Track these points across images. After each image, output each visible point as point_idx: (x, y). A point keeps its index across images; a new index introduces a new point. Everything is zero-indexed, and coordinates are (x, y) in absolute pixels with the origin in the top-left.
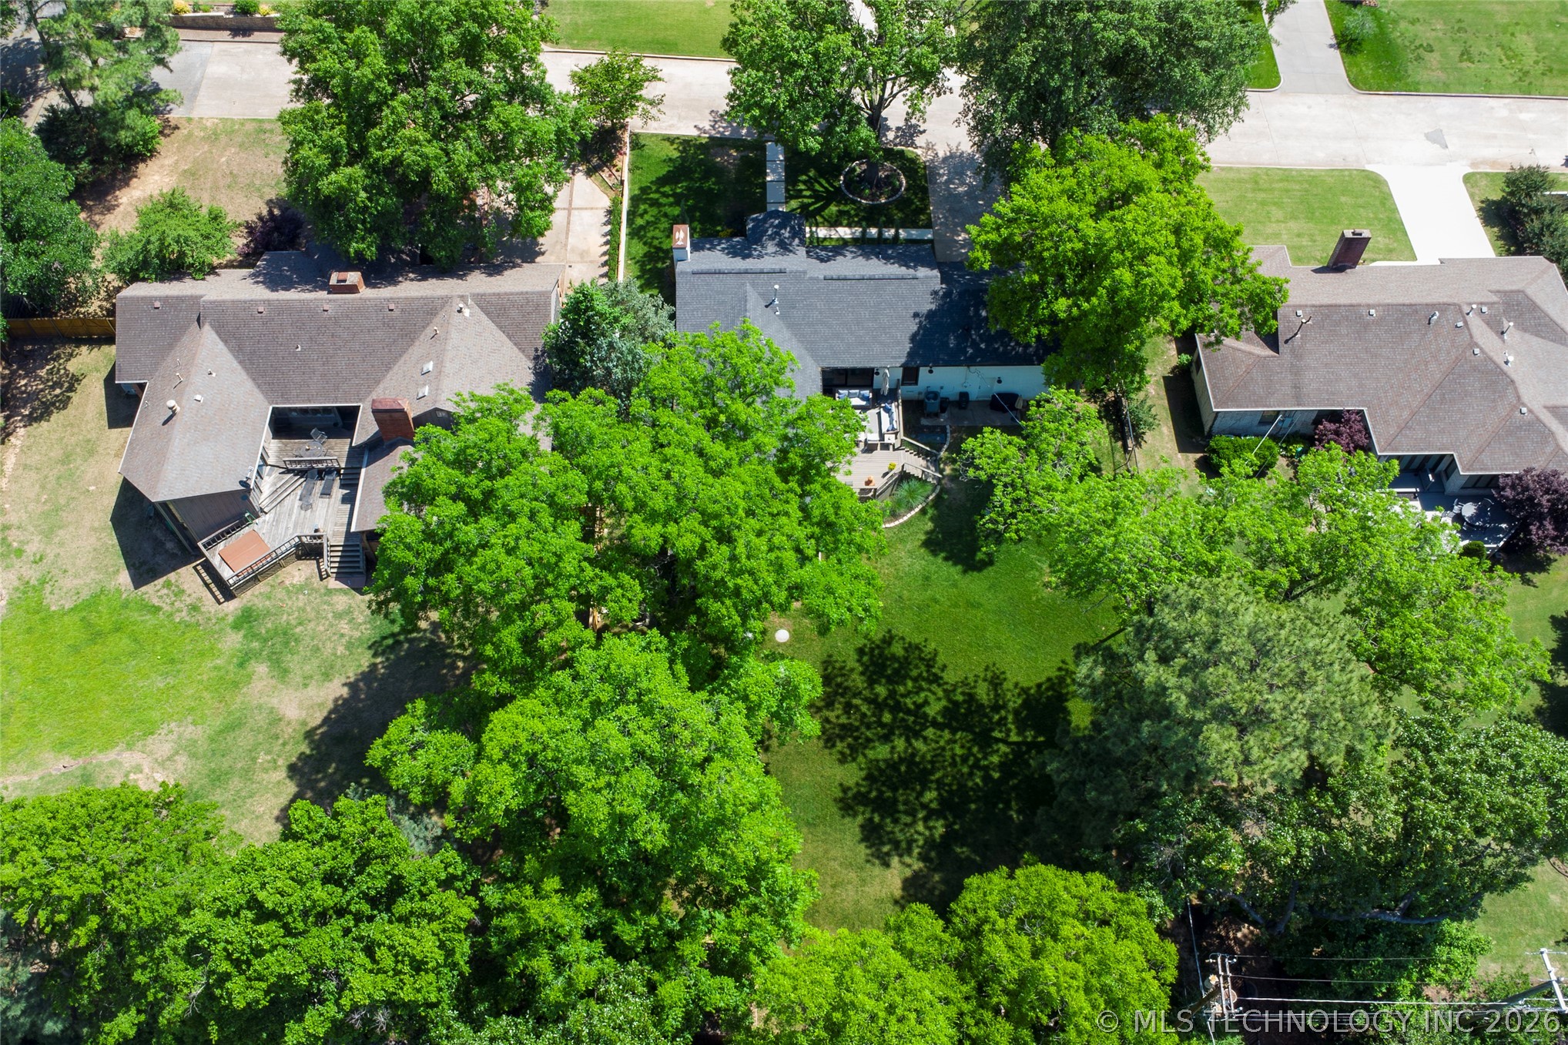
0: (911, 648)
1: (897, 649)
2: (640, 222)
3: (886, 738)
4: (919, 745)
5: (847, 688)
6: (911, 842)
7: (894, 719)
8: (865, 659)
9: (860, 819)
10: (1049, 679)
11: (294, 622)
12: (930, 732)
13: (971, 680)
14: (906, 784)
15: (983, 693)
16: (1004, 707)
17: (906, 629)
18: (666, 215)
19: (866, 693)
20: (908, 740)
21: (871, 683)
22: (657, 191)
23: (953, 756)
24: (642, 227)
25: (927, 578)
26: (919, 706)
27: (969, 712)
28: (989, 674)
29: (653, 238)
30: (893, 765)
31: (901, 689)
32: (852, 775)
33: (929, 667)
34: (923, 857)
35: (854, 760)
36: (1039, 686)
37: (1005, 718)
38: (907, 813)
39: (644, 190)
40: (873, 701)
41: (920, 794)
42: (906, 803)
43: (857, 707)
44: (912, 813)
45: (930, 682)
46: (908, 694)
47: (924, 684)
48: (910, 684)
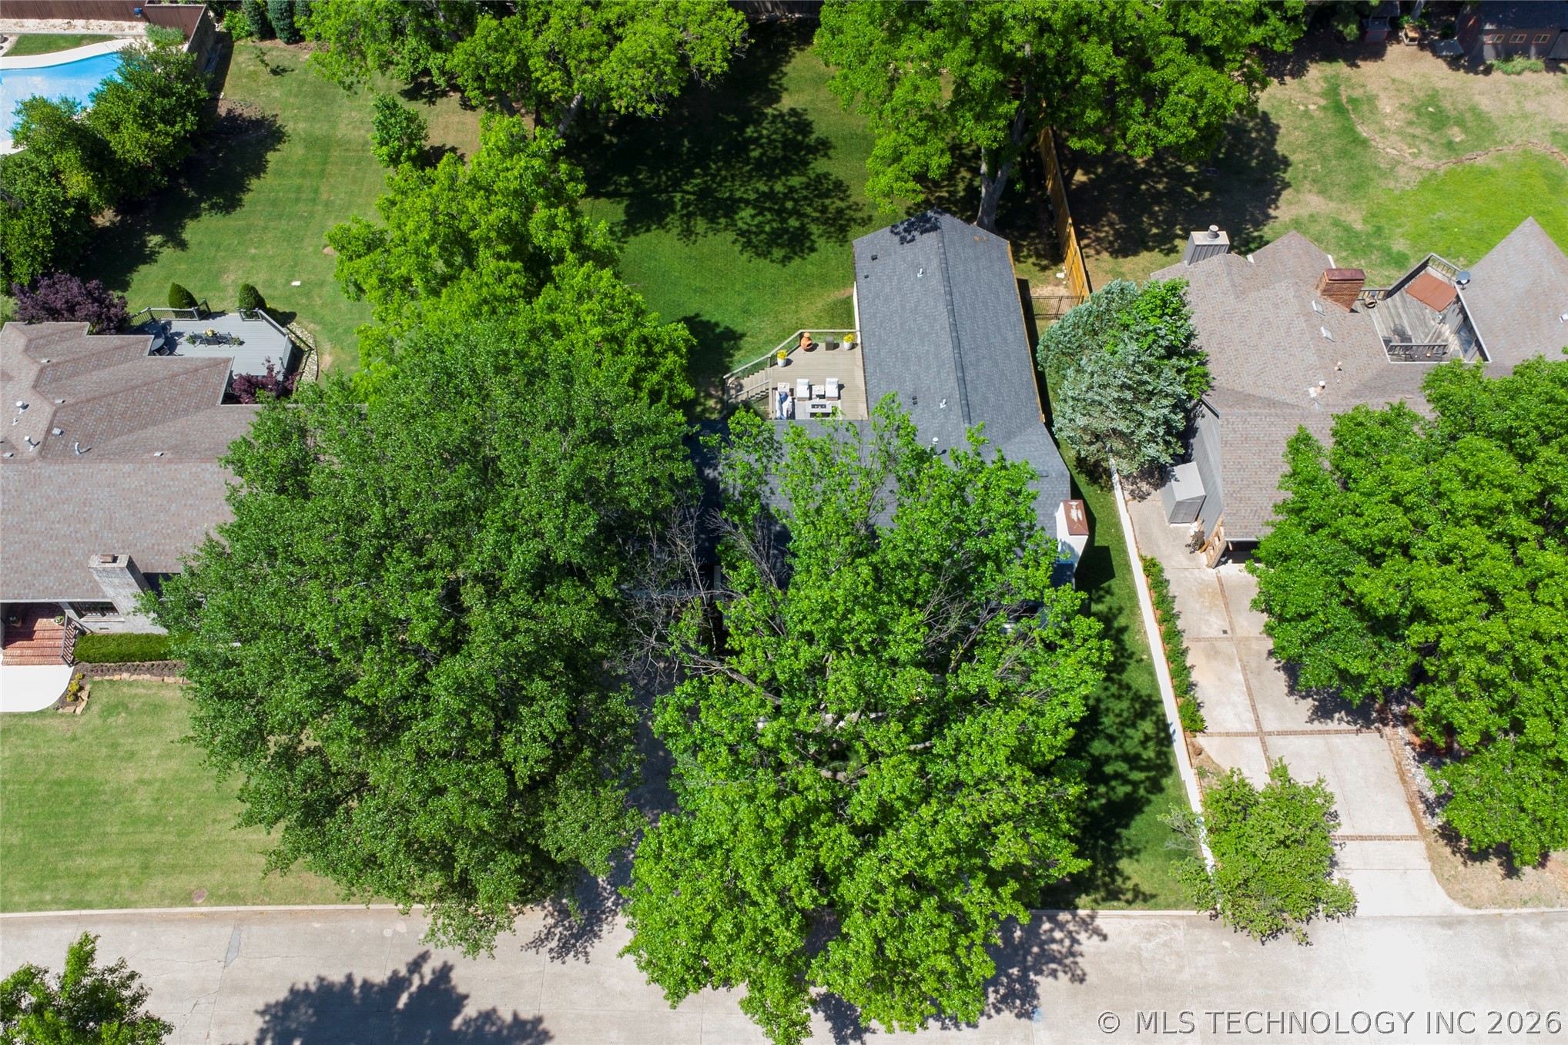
0: (765, 254)
1: (778, 253)
2: (1147, 726)
3: (792, 189)
4: (764, 188)
5: (824, 224)
6: (773, 122)
7: (783, 204)
8: (808, 244)
9: (813, 137)
10: (636, 235)
11: (1351, 259)
12: (753, 196)
13: (710, 234)
14: (776, 161)
15: (701, 225)
16: (682, 216)
17: (768, 269)
18: (1112, 739)
19: (806, 220)
20: (771, 188)
21: (803, 227)
22: (1135, 785)
23: (733, 180)
24: (1141, 715)
25: (746, 311)
26: (761, 213)
27: (715, 211)
28: (693, 238)
29: (1119, 697)
30: (786, 173)
31: (775, 225)
32: (820, 165)
33: (749, 243)
34: (765, 115)
35: (818, 176)
36: (648, 230)
37: (683, 208)
38: (775, 141)
39: (1156, 787)
40: (800, 215)
41: (763, 155)
42: (776, 147)
43: (815, 210)
44: (771, 141)
45: (748, 231)
46: (769, 222)
47: (754, 229)
48: (767, 228)
